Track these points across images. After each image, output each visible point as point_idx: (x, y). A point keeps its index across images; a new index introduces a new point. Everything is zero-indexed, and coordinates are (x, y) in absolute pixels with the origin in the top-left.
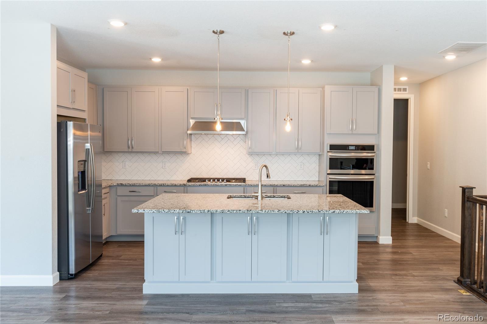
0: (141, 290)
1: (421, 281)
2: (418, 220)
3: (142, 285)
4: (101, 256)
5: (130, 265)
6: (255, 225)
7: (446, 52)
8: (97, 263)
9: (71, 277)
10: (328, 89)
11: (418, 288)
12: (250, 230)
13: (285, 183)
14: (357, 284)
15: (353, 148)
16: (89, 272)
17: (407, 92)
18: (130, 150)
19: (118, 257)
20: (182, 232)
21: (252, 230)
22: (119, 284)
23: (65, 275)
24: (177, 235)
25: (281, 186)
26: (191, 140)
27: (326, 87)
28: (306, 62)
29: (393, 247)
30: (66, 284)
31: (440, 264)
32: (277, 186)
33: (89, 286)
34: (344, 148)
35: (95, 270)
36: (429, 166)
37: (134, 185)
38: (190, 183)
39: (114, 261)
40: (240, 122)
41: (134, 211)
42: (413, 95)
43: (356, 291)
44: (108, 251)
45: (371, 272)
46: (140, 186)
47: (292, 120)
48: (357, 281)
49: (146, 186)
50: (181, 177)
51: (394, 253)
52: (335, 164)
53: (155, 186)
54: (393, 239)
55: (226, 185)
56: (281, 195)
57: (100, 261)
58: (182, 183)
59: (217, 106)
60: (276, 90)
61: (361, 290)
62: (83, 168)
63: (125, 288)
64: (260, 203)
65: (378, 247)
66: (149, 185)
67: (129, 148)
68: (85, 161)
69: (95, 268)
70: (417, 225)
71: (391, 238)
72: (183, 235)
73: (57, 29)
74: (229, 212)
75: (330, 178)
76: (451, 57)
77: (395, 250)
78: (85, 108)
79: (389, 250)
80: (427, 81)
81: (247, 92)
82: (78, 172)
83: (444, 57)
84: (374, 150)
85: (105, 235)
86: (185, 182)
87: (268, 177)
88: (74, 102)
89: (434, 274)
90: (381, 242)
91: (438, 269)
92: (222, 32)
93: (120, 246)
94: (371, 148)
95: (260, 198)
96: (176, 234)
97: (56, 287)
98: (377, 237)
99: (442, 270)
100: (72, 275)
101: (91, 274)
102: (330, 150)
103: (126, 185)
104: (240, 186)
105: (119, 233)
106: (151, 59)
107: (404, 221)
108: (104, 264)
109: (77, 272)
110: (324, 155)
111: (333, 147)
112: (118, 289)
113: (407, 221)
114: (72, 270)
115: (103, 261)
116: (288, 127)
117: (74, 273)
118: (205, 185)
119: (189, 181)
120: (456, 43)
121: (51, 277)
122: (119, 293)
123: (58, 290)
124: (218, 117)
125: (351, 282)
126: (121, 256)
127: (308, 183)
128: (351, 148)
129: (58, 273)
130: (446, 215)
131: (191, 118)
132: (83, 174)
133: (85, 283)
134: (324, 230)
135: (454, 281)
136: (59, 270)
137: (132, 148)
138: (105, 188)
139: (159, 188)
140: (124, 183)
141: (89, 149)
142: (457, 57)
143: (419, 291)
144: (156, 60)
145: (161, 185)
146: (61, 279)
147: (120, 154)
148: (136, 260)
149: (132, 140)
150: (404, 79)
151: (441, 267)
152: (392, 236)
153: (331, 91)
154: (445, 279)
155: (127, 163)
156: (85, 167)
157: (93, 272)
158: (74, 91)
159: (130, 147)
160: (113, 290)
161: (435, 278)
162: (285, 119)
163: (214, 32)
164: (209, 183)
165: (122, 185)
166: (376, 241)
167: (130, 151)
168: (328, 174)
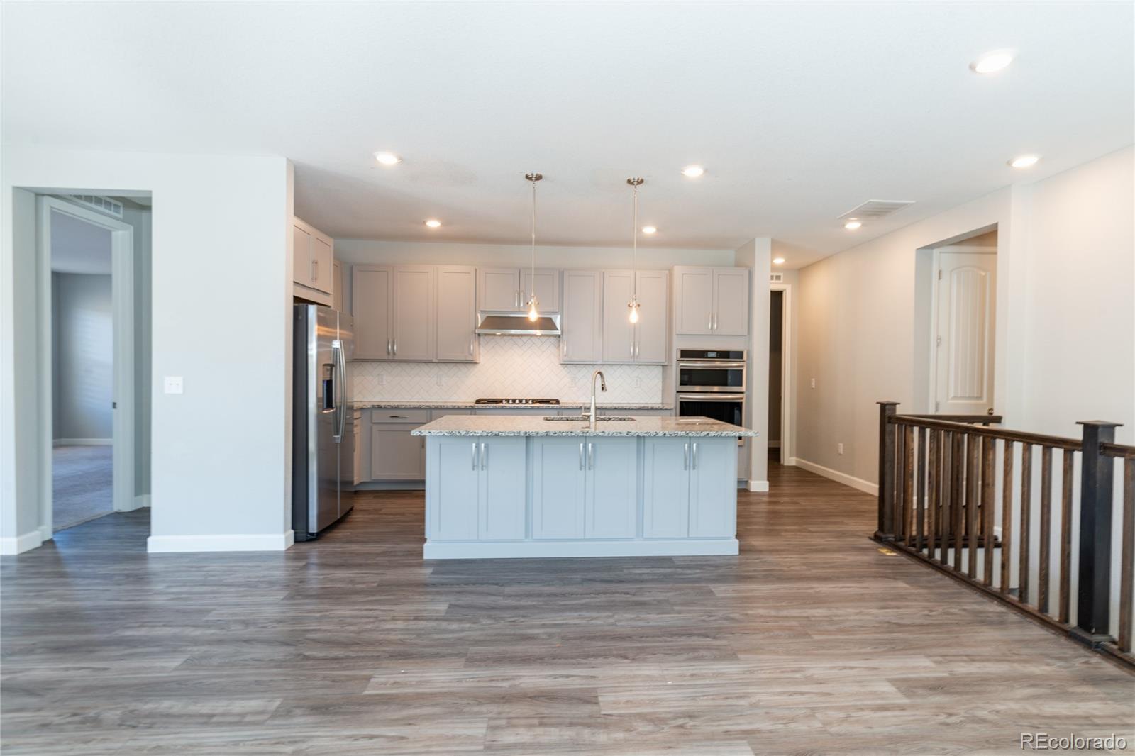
0: (421, 554)
1: (823, 538)
2: (797, 462)
3: (422, 548)
4: (351, 509)
5: (397, 521)
6: (589, 458)
7: (847, 218)
8: (348, 519)
9: (311, 537)
10: (678, 271)
11: (822, 547)
12: (583, 464)
13: (617, 406)
14: (737, 542)
15: (714, 355)
16: (337, 531)
17: (781, 281)
18: (391, 357)
19: (376, 511)
20: (482, 466)
21: (587, 463)
22: (385, 547)
23: (303, 535)
24: (476, 471)
25: (610, 409)
26: (479, 344)
27: (676, 268)
28: (649, 230)
29: (770, 495)
30: (304, 548)
31: (843, 516)
32: (605, 409)
33: (340, 550)
34: (702, 354)
35: (345, 528)
36: (813, 384)
37: (397, 408)
38: (480, 405)
39: (371, 516)
40: (550, 318)
41: (415, 433)
42: (790, 285)
43: (737, 552)
44: (361, 503)
45: (748, 527)
46: (406, 408)
47: (639, 305)
48: (738, 536)
49: (414, 408)
50: (466, 397)
51: (770, 503)
52: (688, 377)
53: (429, 408)
54: (770, 486)
55: (532, 408)
56: (620, 417)
57: (350, 517)
58: (468, 405)
59: (519, 294)
60: (604, 273)
61: (742, 550)
62: (329, 376)
63: (395, 552)
64: (592, 425)
65: (749, 495)
66: (419, 408)
67: (389, 353)
68: (332, 366)
69: (343, 525)
70: (796, 468)
71: (767, 483)
72: (485, 472)
73: (296, 168)
74: (555, 435)
75: (681, 398)
76: (853, 225)
77: (773, 499)
78: (330, 289)
79: (766, 499)
80: (811, 265)
81: (562, 274)
82: (324, 381)
83: (844, 225)
84: (742, 358)
85: (356, 480)
86: (473, 404)
87: (603, 389)
88: (316, 279)
89: (839, 529)
90: (752, 489)
91: (842, 523)
92: (539, 178)
93: (375, 497)
94: (739, 355)
95: (592, 419)
96: (473, 469)
97: (290, 551)
98: (747, 482)
99: (847, 524)
100: (312, 534)
101: (339, 533)
102: (681, 357)
103: (385, 408)
104: (553, 408)
105: (374, 478)
106: (424, 223)
107: (776, 463)
108: (357, 520)
109: (321, 529)
110: (671, 365)
111: (686, 354)
112: (384, 554)
113: (782, 462)
114: (313, 527)
115: (354, 516)
116: (634, 317)
117: (315, 531)
118: (502, 408)
119: (478, 402)
120: (866, 203)
121: (282, 537)
122: (387, 558)
123: (293, 555)
124: (532, 300)
125: (729, 538)
126: (381, 510)
127: (650, 406)
128: (711, 355)
129: (292, 532)
130: (841, 451)
131: (482, 311)
132: (329, 385)
133: (333, 545)
134: (691, 462)
135: (870, 538)
136: (293, 528)
137: (394, 354)
138: (357, 410)
139: (434, 411)
140: (382, 404)
141: (337, 348)
142: (863, 225)
143: (824, 551)
144: (433, 224)
145: (437, 408)
146: (297, 541)
147: (375, 364)
148: (403, 514)
149: (394, 342)
150: (779, 261)
151: (846, 520)
152: (768, 480)
153: (683, 274)
154: (854, 535)
155: (385, 377)
156: (331, 374)
157: (343, 531)
158: (316, 263)
159: (391, 354)
160: (378, 555)
161: (841, 535)
162: (629, 305)
163: (527, 177)
164: (507, 405)
165: (379, 407)
166: (745, 489)
167: (392, 360)
168: (678, 392)
